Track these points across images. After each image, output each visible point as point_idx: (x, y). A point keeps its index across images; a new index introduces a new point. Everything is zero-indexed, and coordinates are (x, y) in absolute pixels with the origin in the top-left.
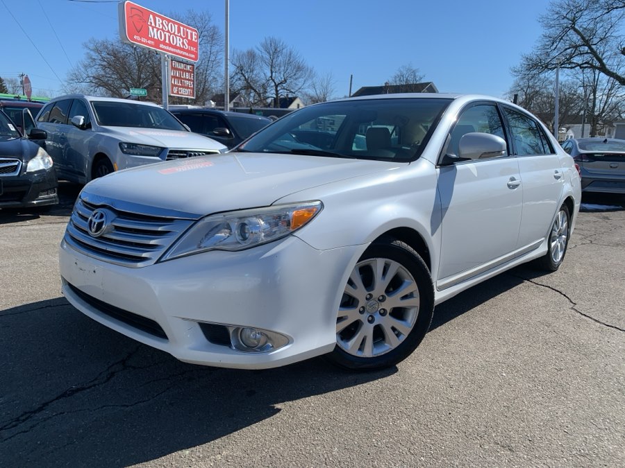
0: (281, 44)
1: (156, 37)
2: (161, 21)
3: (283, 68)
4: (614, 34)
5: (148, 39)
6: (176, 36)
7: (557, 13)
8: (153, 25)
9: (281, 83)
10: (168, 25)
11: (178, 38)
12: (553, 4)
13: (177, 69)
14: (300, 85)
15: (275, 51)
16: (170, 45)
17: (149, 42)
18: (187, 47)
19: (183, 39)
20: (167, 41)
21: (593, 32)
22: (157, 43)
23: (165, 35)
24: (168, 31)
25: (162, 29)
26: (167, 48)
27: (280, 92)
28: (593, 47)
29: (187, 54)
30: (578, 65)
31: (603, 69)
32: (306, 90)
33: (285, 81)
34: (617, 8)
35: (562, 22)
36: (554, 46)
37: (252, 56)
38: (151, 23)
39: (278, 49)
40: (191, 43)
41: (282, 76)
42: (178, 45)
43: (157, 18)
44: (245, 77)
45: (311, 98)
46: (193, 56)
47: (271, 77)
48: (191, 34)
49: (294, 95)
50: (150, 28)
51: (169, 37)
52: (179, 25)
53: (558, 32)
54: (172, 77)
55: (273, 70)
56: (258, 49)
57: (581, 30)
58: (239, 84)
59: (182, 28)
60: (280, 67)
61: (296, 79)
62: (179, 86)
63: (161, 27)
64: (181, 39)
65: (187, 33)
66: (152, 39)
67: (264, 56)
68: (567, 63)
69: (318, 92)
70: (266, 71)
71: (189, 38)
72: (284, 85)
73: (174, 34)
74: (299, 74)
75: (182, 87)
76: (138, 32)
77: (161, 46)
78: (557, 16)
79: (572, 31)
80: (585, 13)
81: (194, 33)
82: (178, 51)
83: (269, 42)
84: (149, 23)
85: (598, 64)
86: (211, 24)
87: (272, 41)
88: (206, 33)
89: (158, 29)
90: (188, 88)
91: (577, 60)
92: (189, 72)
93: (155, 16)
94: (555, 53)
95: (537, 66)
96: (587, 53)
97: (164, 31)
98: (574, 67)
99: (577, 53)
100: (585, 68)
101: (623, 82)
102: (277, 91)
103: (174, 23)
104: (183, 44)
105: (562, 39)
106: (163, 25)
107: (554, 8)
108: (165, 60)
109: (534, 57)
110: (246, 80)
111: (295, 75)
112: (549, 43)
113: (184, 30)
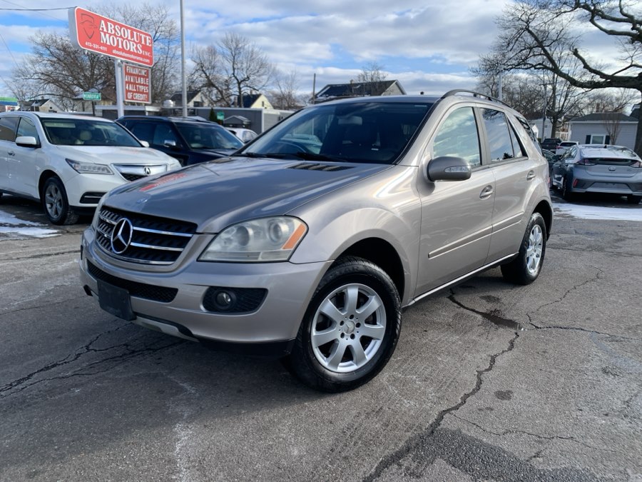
0: (242, 40)
1: (108, 43)
2: (113, 27)
4: (566, 36)
5: (101, 44)
6: (129, 41)
7: (513, 15)
8: (105, 30)
9: (244, 80)
10: (120, 30)
11: (131, 43)
13: (131, 75)
14: (263, 83)
15: (236, 48)
16: (123, 50)
17: (101, 48)
18: (141, 52)
19: (137, 43)
20: (120, 47)
21: (546, 34)
22: (110, 48)
23: (118, 41)
24: (121, 37)
26: (121, 53)
27: (242, 90)
28: (546, 48)
29: (141, 59)
30: (533, 66)
31: (556, 70)
32: (270, 88)
33: (248, 78)
34: (565, 12)
35: (517, 23)
36: (509, 48)
37: (212, 52)
38: (103, 28)
39: (240, 45)
40: (145, 48)
41: (244, 73)
42: (132, 50)
43: (109, 24)
44: (205, 74)
45: (275, 95)
46: (148, 61)
47: (234, 74)
48: (145, 39)
49: (258, 93)
50: (102, 34)
51: (122, 42)
52: (132, 30)
53: (514, 33)
54: (126, 82)
55: (235, 66)
56: (218, 44)
57: (534, 31)
58: (200, 80)
59: (135, 33)
60: (242, 63)
61: (259, 76)
62: (134, 92)
63: (113, 32)
64: (135, 45)
65: (141, 37)
66: (105, 45)
67: (225, 51)
68: (522, 64)
69: (283, 89)
70: (227, 68)
71: (143, 43)
72: (247, 82)
73: (127, 39)
74: (262, 71)
75: (136, 92)
76: (90, 38)
77: (114, 51)
78: (512, 17)
79: (526, 32)
80: (537, 16)
81: (148, 37)
82: (132, 56)
83: (230, 38)
84: (101, 29)
85: (551, 65)
86: (168, 19)
87: (233, 37)
90: (143, 93)
91: (532, 61)
92: (143, 77)
93: (107, 21)
94: (511, 55)
95: (493, 67)
96: (541, 54)
97: (116, 36)
98: (530, 68)
99: (531, 54)
100: (539, 68)
101: (574, 83)
102: (240, 88)
103: (127, 28)
104: (137, 48)
105: (517, 40)
106: (115, 31)
107: (509, 10)
108: (119, 65)
109: (492, 58)
110: (207, 77)
111: (258, 72)
112: (506, 44)
113: (137, 35)
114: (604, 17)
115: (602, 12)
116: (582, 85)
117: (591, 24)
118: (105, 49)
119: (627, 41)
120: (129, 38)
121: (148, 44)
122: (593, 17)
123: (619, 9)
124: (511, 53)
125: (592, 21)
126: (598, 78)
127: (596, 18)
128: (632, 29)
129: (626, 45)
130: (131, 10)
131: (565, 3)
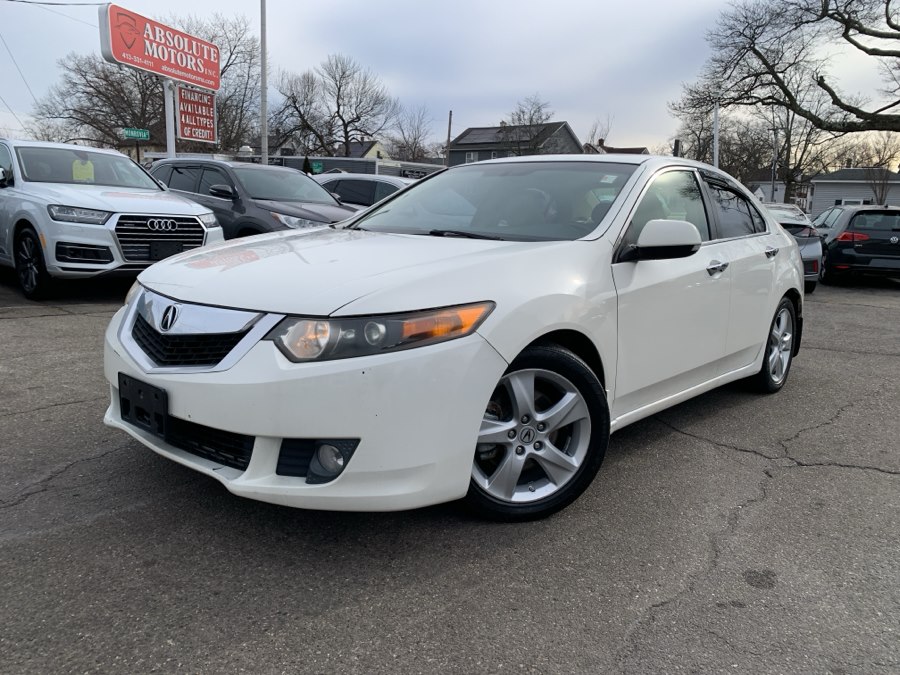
0: (351, 65)
1: (155, 56)
2: (163, 33)
3: (354, 100)
4: (807, 58)
5: (144, 57)
6: (186, 54)
7: (731, 29)
8: (151, 37)
9: (353, 121)
10: (173, 39)
11: (189, 56)
12: (724, 16)
13: (188, 102)
14: (379, 126)
15: (342, 77)
16: (176, 66)
17: (145, 62)
18: (202, 70)
19: (196, 58)
20: (173, 62)
21: (779, 54)
22: (158, 63)
23: (169, 53)
24: (174, 47)
25: (165, 44)
26: (173, 71)
27: (350, 134)
28: (781, 75)
29: (202, 80)
30: (760, 100)
31: (792, 105)
32: (389, 132)
33: (358, 118)
34: (807, 22)
35: (737, 40)
36: (726, 76)
37: (308, 81)
38: (148, 35)
39: (347, 73)
40: (208, 64)
41: (353, 111)
42: (189, 67)
43: (157, 29)
44: (299, 112)
45: (397, 142)
46: (212, 83)
47: (338, 112)
48: (209, 52)
49: (372, 139)
50: (147, 42)
51: (176, 56)
52: (190, 40)
53: (733, 54)
54: (182, 112)
55: (340, 101)
56: (318, 71)
57: (761, 51)
58: (291, 122)
59: (194, 43)
60: (351, 98)
61: (374, 115)
62: (192, 126)
63: (163, 39)
64: (194, 60)
65: (202, 49)
66: (151, 58)
67: (327, 82)
68: (744, 97)
69: (406, 134)
70: (329, 103)
71: (206, 57)
72: (356, 124)
73: (183, 50)
74: (377, 109)
75: (196, 127)
76: (129, 48)
77: (164, 68)
78: (730, 32)
79: (751, 53)
80: (767, 29)
81: (212, 50)
82: (189, 76)
83: (333, 62)
84: (145, 36)
85: (786, 99)
87: (339, 61)
89: (159, 44)
90: (205, 128)
92: (206, 105)
93: (153, 25)
94: (729, 84)
95: (704, 101)
96: (771, 83)
97: (167, 47)
98: (755, 103)
99: (758, 84)
100: (769, 104)
101: (819, 124)
102: (346, 133)
103: (183, 35)
104: (197, 65)
105: (737, 64)
106: (166, 39)
107: (727, 21)
108: (170, 87)
109: (701, 89)
110: (302, 116)
111: (372, 109)
112: (721, 69)
113: (197, 45)
114: (863, 31)
115: (861, 25)
116: (830, 128)
117: (845, 41)
118: (151, 64)
119: (895, 65)
120: (186, 50)
121: (212, 60)
122: (847, 31)
123: (885, 20)
124: (728, 82)
125: (846, 35)
126: (853, 118)
127: (851, 32)
129: (894, 72)
131: (808, 10)
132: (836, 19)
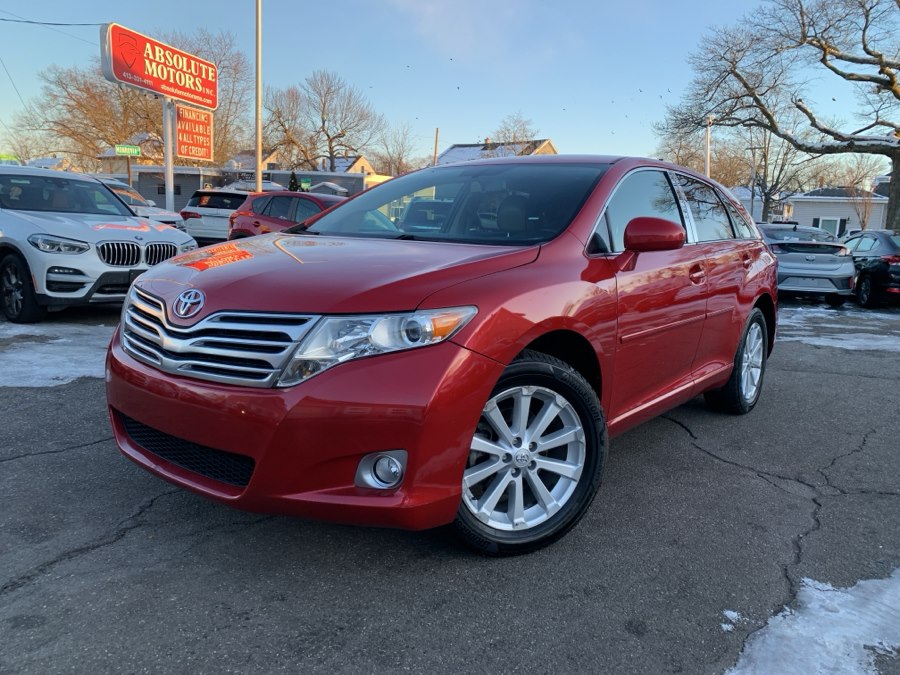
0: (337, 81)
1: (155, 75)
2: (162, 53)
3: (339, 115)
4: (788, 82)
5: (144, 77)
6: (184, 72)
7: (712, 52)
8: (151, 57)
9: (339, 136)
10: (172, 58)
11: (187, 76)
12: (706, 40)
13: (186, 120)
14: (364, 141)
15: (327, 93)
16: (175, 85)
17: (145, 81)
18: (200, 89)
19: (195, 77)
20: (172, 81)
21: (759, 78)
22: (157, 83)
23: (168, 72)
24: (173, 67)
25: (164, 64)
26: (172, 90)
27: (335, 148)
29: (200, 99)
30: (741, 122)
31: (773, 128)
32: (373, 147)
33: (343, 133)
34: (787, 48)
35: (719, 63)
36: (707, 98)
37: (293, 96)
38: (148, 54)
39: (333, 88)
40: (206, 83)
41: (338, 126)
42: (187, 86)
43: (157, 48)
44: (284, 127)
45: (381, 158)
46: (209, 101)
47: (323, 127)
48: (207, 71)
49: (357, 154)
50: (147, 62)
51: (175, 75)
52: (189, 59)
53: (715, 77)
54: (179, 131)
55: (325, 118)
56: (303, 87)
57: (742, 75)
58: (276, 137)
59: (193, 62)
60: (335, 113)
61: (359, 131)
62: (189, 145)
63: (163, 60)
64: (192, 79)
65: (201, 68)
66: (150, 77)
67: (312, 97)
68: (726, 118)
69: (390, 150)
70: (314, 119)
71: (204, 76)
72: (341, 139)
73: (181, 70)
74: (363, 124)
75: (192, 145)
76: (130, 68)
77: (164, 87)
78: (711, 56)
79: (732, 76)
80: (747, 53)
81: (210, 69)
82: (187, 94)
83: (319, 77)
84: (145, 56)
85: (767, 121)
86: (234, 50)
87: (325, 77)
88: (226, 63)
90: (202, 146)
91: (739, 115)
92: (203, 124)
93: (153, 44)
94: (711, 106)
95: (689, 122)
96: (752, 106)
97: (167, 66)
98: (736, 125)
99: (739, 106)
100: (751, 125)
101: (798, 146)
102: (331, 148)
103: (182, 55)
104: (195, 84)
105: (719, 86)
106: (166, 58)
107: (709, 46)
108: (169, 106)
109: (684, 110)
110: (286, 131)
111: (357, 125)
112: (703, 91)
113: (195, 65)
114: (840, 57)
115: (838, 51)
116: (809, 150)
117: (823, 65)
118: (151, 83)
119: (870, 89)
120: (185, 69)
122: (825, 56)
123: (862, 46)
124: (710, 103)
125: (823, 60)
126: (830, 140)
127: (828, 57)
128: (880, 73)
129: (869, 96)
130: (182, 37)
131: (788, 36)
132: (814, 45)
